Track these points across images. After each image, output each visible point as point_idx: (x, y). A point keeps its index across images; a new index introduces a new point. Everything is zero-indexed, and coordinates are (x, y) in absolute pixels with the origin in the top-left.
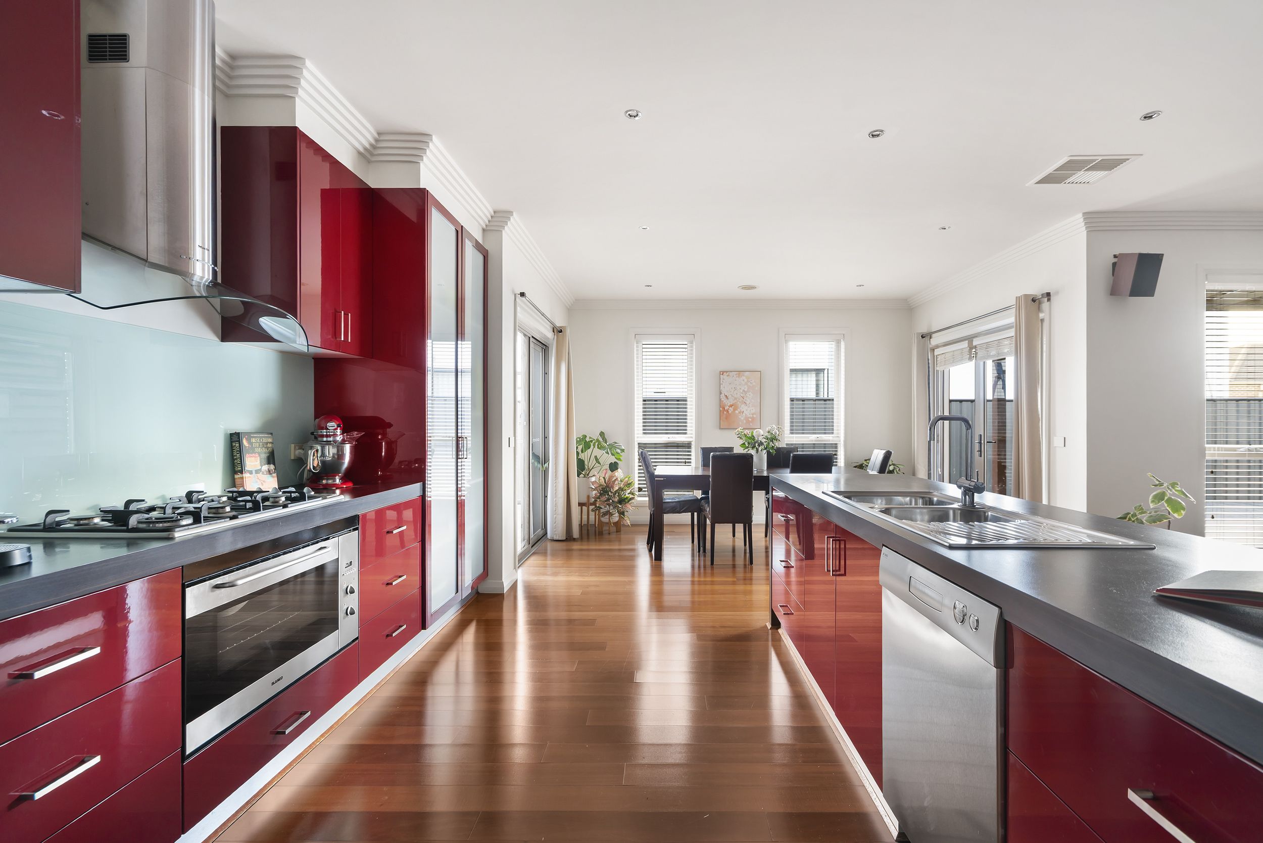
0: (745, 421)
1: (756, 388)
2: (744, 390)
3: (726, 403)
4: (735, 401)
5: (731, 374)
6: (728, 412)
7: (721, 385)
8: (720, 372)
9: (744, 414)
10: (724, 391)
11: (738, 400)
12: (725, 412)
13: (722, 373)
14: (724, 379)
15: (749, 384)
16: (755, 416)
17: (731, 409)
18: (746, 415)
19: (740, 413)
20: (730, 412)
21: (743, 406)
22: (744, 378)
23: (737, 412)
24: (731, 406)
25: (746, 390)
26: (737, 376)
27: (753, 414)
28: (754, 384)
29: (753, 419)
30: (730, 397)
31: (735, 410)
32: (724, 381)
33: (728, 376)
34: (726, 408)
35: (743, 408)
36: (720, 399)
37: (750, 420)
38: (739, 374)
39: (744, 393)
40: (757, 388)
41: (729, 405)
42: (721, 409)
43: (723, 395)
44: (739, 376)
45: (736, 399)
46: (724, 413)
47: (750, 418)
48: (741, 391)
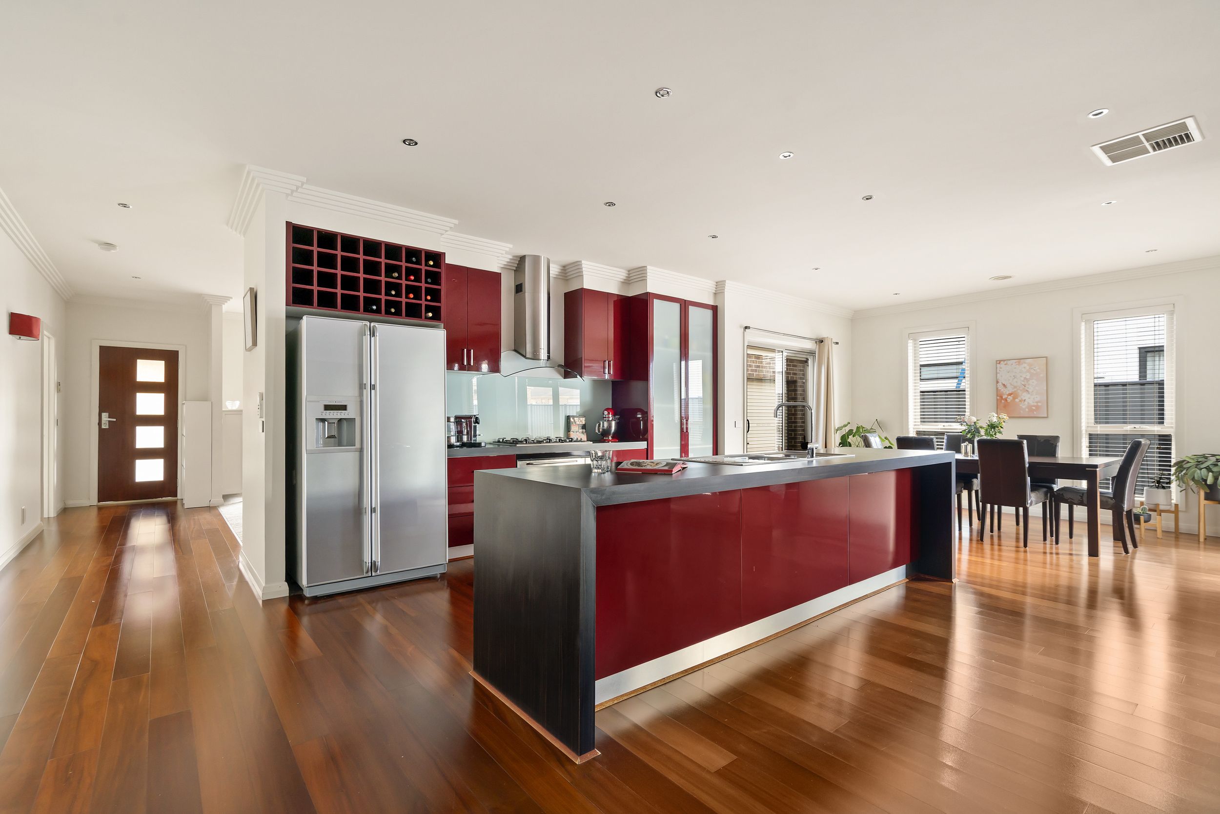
0: (1027, 410)
1: (1041, 375)
2: (1025, 378)
3: (1005, 392)
4: (1015, 390)
5: (1009, 362)
6: (1006, 400)
7: (998, 375)
8: (997, 361)
9: (1026, 403)
10: (1002, 380)
11: (1018, 388)
12: (1003, 401)
13: (998, 362)
14: (1001, 368)
15: (1032, 371)
16: (1039, 404)
17: (1010, 398)
18: (1028, 403)
19: (1020, 401)
20: (1009, 400)
21: (1025, 394)
22: (1025, 365)
23: (1017, 400)
24: (1010, 394)
25: (1028, 377)
26: (1017, 363)
27: (1037, 402)
28: (1038, 370)
29: (1037, 407)
30: (1008, 385)
31: (1014, 398)
32: (1001, 370)
33: (1005, 364)
34: (1004, 397)
35: (1025, 396)
36: (997, 388)
37: (1034, 408)
38: (1019, 362)
39: (1025, 381)
40: (1043, 375)
41: (1007, 393)
42: (998, 398)
43: (1000, 384)
44: (1019, 364)
45: (1015, 387)
46: (1001, 401)
47: (1034, 406)
48: (1022, 379)
